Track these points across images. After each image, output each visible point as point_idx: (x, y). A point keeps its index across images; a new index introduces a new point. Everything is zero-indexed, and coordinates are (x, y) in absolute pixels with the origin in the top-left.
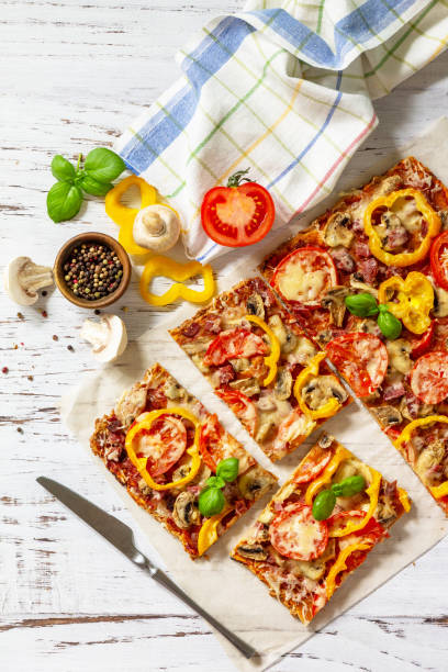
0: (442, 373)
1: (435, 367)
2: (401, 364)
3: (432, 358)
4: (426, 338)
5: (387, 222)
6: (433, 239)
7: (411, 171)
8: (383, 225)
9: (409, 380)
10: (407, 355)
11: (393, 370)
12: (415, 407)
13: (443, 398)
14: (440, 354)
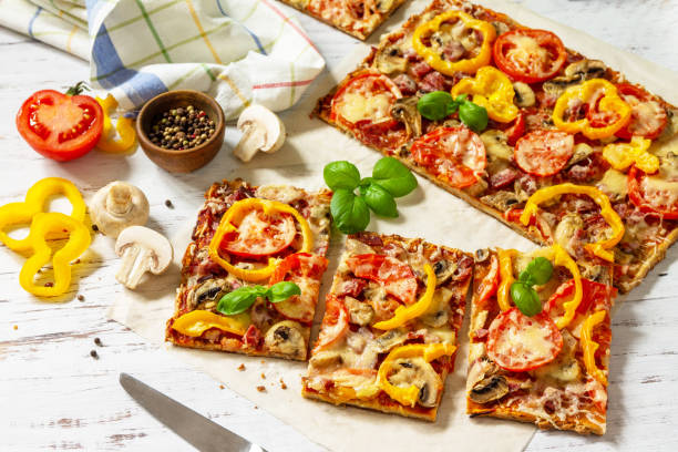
0: (549, 148)
1: (538, 145)
2: (500, 151)
3: (532, 138)
4: (518, 123)
5: (438, 41)
6: (492, 44)
7: (447, 4)
8: (435, 44)
9: (515, 160)
10: (505, 143)
11: (494, 159)
12: (532, 184)
13: (558, 167)
14: (539, 133)
